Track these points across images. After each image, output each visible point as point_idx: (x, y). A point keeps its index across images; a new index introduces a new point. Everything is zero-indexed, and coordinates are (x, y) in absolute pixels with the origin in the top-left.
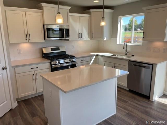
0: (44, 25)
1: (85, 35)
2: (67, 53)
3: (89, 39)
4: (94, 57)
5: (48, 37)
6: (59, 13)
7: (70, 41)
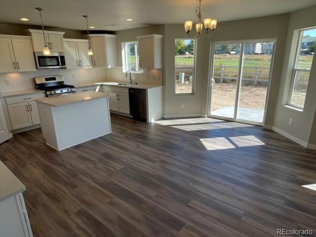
0: (34, 53)
1: (86, 63)
2: (65, 83)
3: (91, 67)
4: (99, 87)
5: (40, 66)
6: (46, 46)
7: (68, 69)
